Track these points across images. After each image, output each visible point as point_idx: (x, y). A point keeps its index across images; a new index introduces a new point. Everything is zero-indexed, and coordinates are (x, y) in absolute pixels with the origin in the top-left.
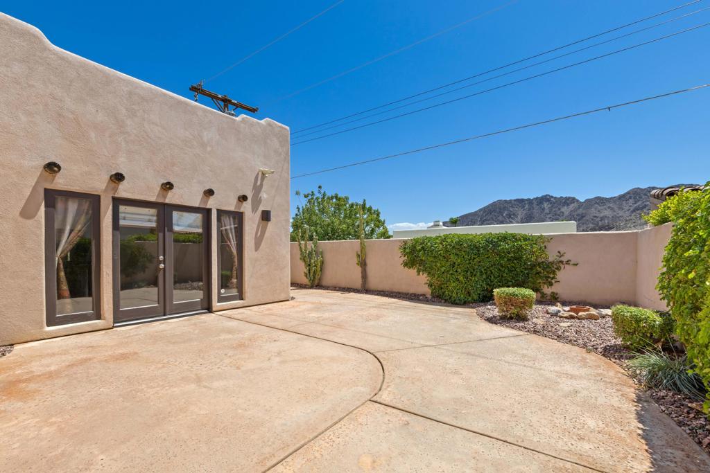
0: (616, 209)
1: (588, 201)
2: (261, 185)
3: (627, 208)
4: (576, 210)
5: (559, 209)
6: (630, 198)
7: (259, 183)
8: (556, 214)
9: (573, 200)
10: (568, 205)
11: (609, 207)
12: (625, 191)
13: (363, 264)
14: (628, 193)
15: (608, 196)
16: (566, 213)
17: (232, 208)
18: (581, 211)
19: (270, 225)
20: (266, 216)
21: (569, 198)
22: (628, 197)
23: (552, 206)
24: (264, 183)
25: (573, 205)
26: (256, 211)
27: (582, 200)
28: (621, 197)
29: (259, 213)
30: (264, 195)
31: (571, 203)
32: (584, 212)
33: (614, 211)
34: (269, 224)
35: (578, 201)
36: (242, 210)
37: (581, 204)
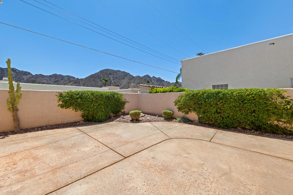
0: (49, 80)
1: (36, 75)
3: (52, 80)
4: (30, 78)
5: (21, 76)
6: (54, 77)
8: (19, 79)
9: (29, 73)
10: (26, 75)
11: (46, 79)
12: (52, 74)
13: (14, 109)
14: (53, 75)
15: (45, 75)
16: (25, 79)
18: (33, 79)
21: (27, 72)
22: (53, 76)
23: (17, 74)
25: (29, 76)
27: (34, 74)
28: (50, 76)
31: (28, 75)
32: (34, 79)
33: (48, 81)
35: (31, 74)
37: (33, 76)
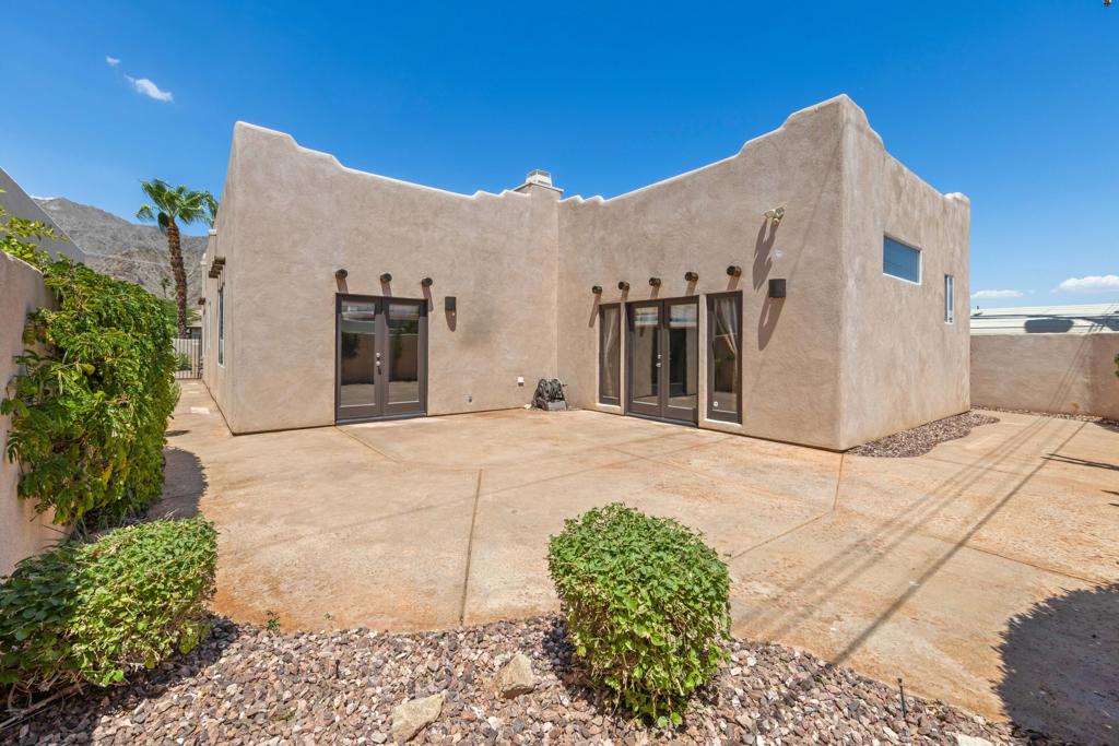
2: (772, 238)
7: (766, 237)
17: (724, 289)
19: (788, 307)
20: (777, 290)
24: (776, 234)
26: (761, 285)
29: (765, 287)
30: (776, 254)
34: (785, 304)
36: (738, 288)
